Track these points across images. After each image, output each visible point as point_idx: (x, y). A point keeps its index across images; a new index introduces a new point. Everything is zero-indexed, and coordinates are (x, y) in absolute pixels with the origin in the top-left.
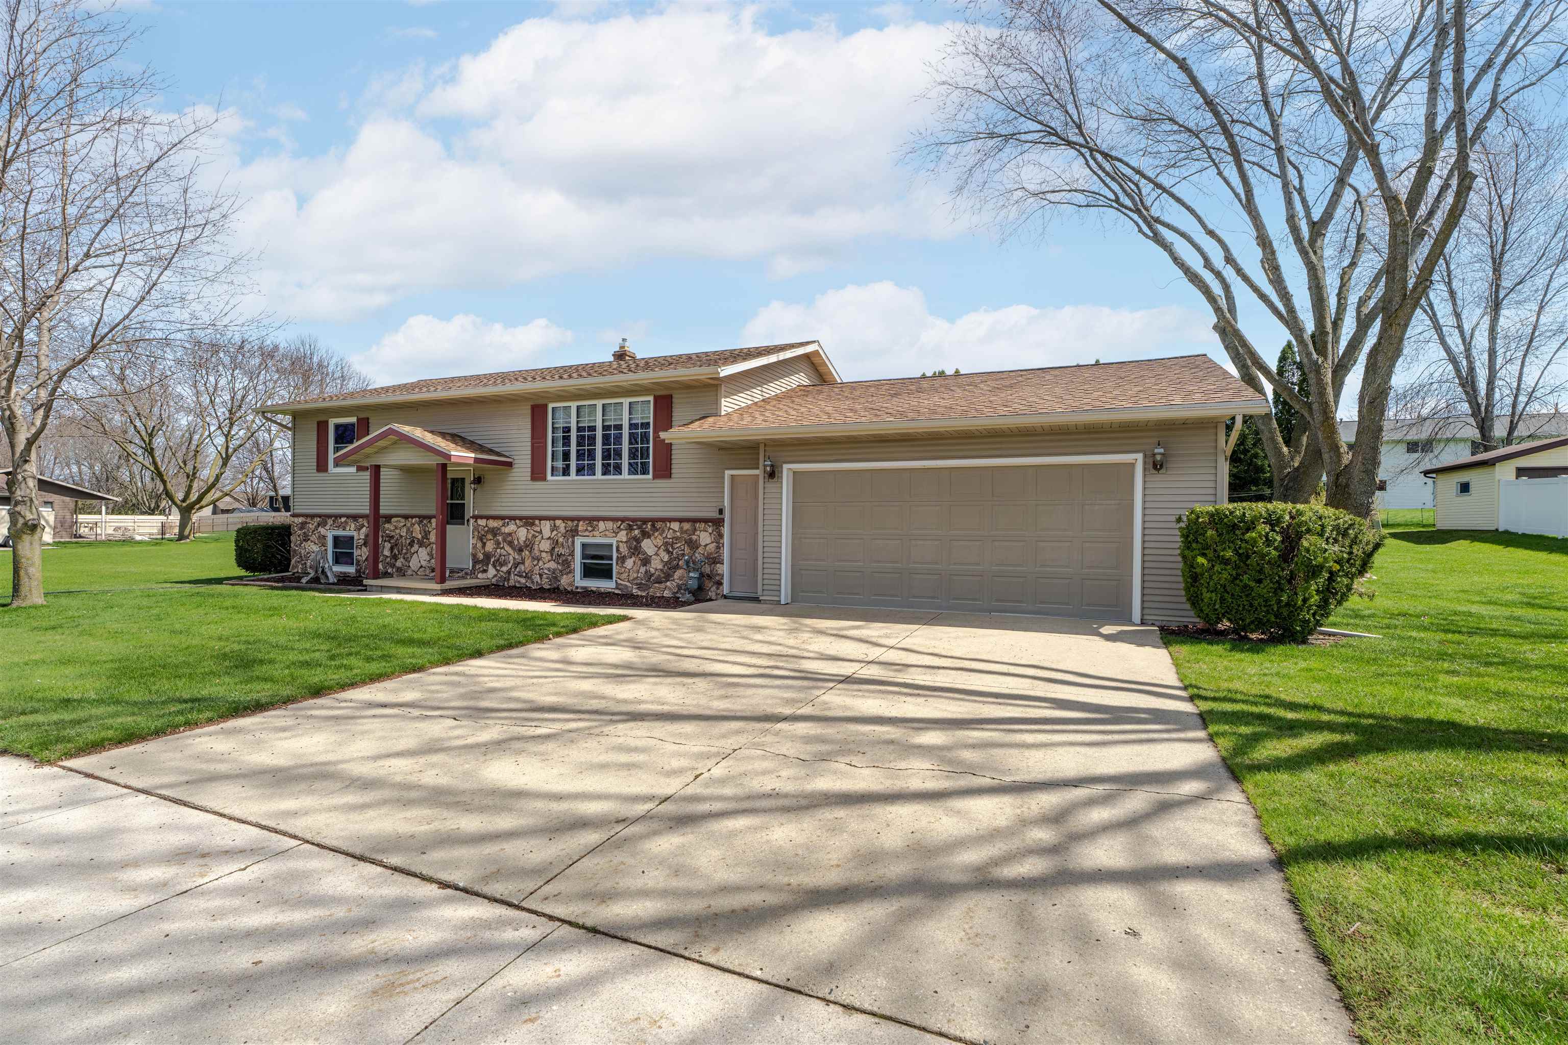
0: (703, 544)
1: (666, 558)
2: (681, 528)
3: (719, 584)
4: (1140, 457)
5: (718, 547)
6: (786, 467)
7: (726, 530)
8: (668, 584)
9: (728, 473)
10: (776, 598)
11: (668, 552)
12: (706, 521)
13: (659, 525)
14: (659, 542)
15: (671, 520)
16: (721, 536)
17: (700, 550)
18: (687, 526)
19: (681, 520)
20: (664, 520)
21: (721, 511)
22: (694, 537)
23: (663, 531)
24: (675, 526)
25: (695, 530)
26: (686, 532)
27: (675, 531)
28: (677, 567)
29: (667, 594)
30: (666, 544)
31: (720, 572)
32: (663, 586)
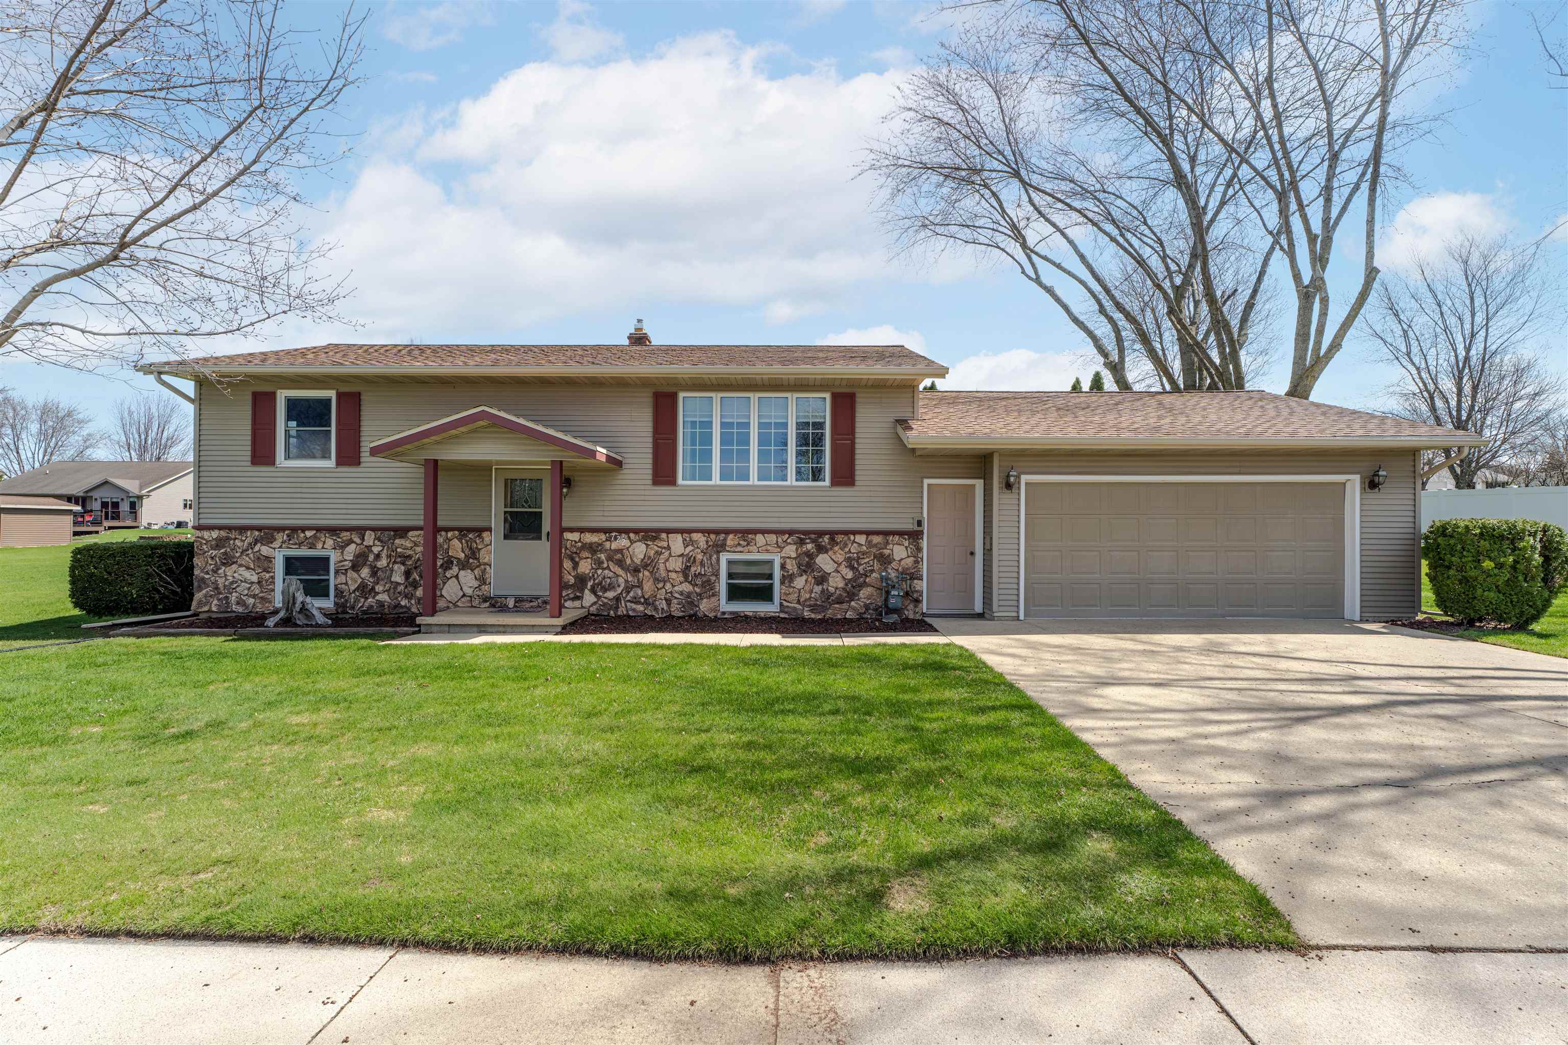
0: (897, 557)
1: (850, 575)
2: (870, 544)
3: (917, 601)
4: (1357, 478)
5: (917, 562)
6: (1024, 478)
7: (924, 544)
8: (853, 603)
9: (926, 482)
10: (1015, 614)
11: (852, 568)
12: (901, 533)
13: (839, 538)
14: (840, 557)
15: (855, 533)
16: (919, 549)
17: (894, 565)
18: (876, 539)
19: (868, 533)
20: (846, 533)
21: (919, 523)
22: (887, 552)
23: (846, 545)
24: (861, 539)
25: (887, 543)
26: (875, 546)
27: (860, 545)
28: (864, 585)
29: (850, 615)
30: (849, 560)
31: (918, 588)
32: (845, 606)
